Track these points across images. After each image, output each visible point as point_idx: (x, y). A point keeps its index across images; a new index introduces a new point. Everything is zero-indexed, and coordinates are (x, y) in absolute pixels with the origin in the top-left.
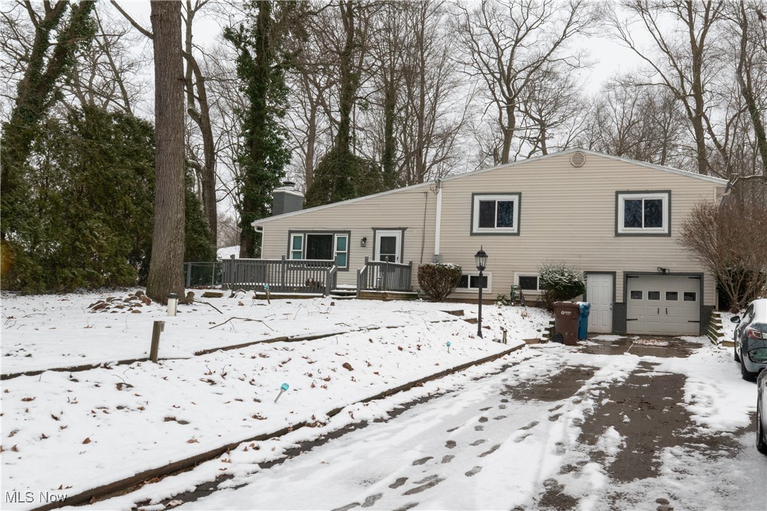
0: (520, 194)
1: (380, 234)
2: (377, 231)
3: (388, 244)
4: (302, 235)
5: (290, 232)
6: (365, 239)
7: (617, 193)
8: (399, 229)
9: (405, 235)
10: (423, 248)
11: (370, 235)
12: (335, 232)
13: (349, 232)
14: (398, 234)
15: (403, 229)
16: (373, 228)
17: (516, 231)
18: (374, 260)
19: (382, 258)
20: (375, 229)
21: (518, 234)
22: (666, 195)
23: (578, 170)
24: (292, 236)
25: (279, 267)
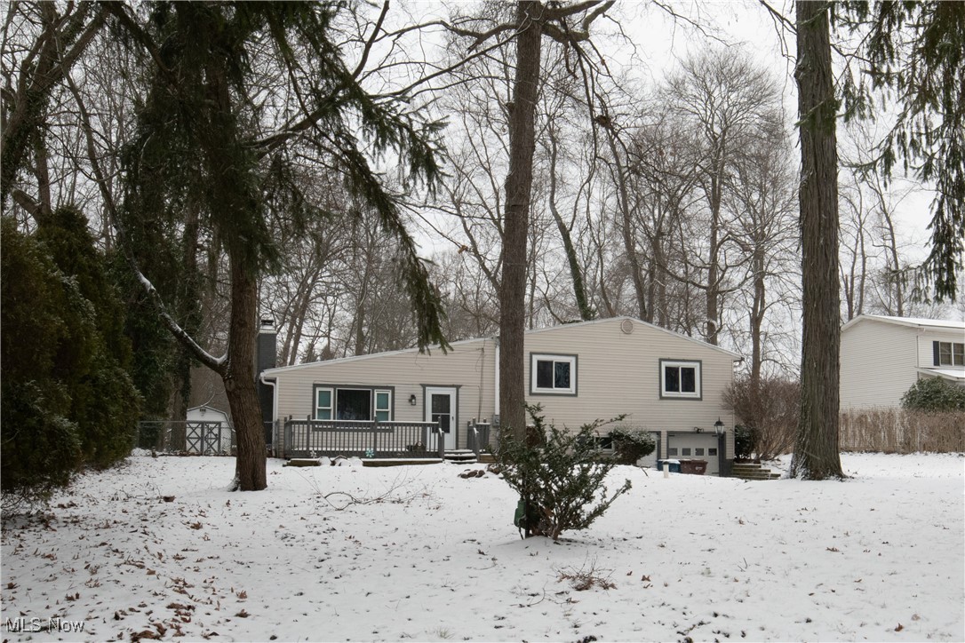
0: (576, 356)
1: (430, 392)
2: (427, 388)
3: (441, 403)
4: (332, 390)
5: (315, 386)
6: (413, 397)
7: (661, 360)
8: (453, 386)
9: (460, 393)
10: (480, 407)
11: (418, 392)
12: (374, 387)
13: (393, 389)
14: (451, 392)
15: (458, 387)
16: (421, 385)
17: (574, 392)
18: (424, 420)
19: (435, 418)
20: (424, 386)
21: (576, 395)
22: (698, 364)
23: (627, 337)
24: (318, 390)
25: (303, 429)
